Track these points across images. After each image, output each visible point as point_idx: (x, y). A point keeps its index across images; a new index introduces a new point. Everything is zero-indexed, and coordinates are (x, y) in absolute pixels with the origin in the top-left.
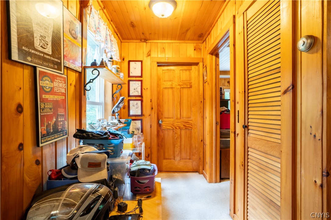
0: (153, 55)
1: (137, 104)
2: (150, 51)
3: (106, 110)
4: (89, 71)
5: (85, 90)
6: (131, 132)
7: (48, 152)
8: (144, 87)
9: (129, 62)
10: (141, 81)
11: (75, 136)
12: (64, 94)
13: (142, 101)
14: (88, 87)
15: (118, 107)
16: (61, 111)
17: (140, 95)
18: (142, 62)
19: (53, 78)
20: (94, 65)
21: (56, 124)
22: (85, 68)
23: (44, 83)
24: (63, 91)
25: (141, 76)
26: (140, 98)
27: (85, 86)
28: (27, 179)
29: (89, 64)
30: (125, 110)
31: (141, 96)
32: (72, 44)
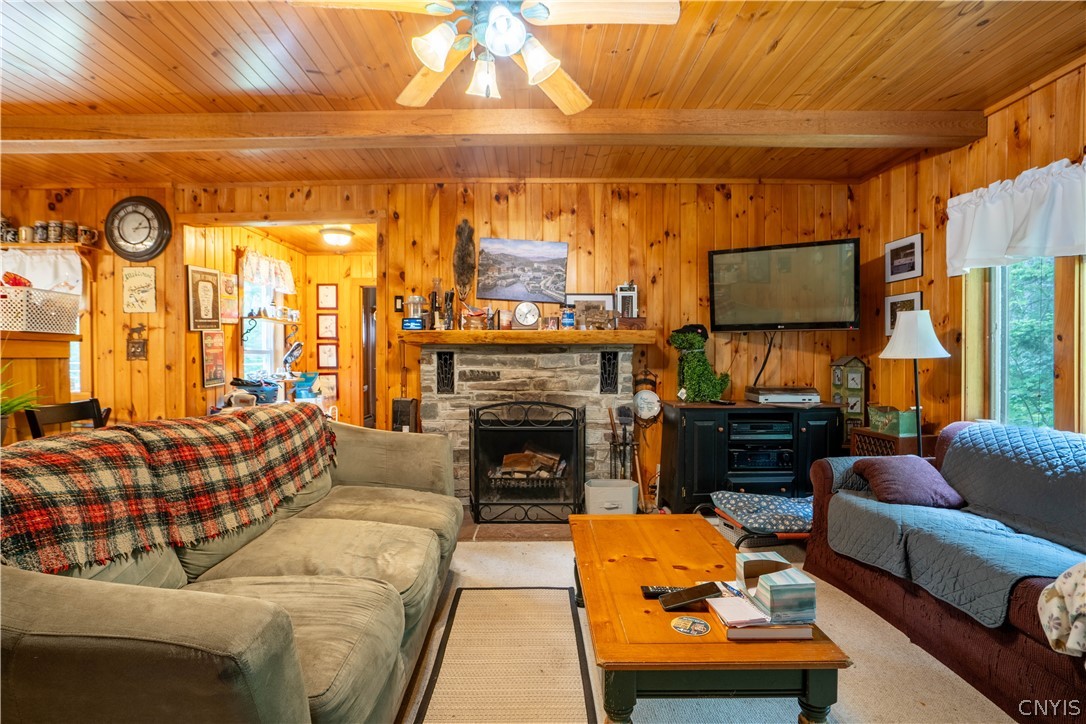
0: (355, 274)
1: (330, 350)
2: (349, 269)
3: (276, 360)
4: (246, 322)
5: (242, 340)
6: (315, 391)
7: (210, 394)
8: (340, 324)
9: (318, 285)
10: (337, 315)
11: (232, 384)
12: (222, 348)
13: (337, 346)
14: (245, 338)
15: (291, 355)
16: (219, 362)
17: (334, 336)
18: (336, 285)
19: (213, 336)
20: (251, 315)
21: (215, 373)
22: (241, 319)
23: (207, 341)
24: (221, 345)
25: (337, 308)
26: (336, 341)
27: (242, 336)
28: (198, 409)
29: (246, 315)
30: (312, 360)
31: (337, 339)
32: (228, 300)
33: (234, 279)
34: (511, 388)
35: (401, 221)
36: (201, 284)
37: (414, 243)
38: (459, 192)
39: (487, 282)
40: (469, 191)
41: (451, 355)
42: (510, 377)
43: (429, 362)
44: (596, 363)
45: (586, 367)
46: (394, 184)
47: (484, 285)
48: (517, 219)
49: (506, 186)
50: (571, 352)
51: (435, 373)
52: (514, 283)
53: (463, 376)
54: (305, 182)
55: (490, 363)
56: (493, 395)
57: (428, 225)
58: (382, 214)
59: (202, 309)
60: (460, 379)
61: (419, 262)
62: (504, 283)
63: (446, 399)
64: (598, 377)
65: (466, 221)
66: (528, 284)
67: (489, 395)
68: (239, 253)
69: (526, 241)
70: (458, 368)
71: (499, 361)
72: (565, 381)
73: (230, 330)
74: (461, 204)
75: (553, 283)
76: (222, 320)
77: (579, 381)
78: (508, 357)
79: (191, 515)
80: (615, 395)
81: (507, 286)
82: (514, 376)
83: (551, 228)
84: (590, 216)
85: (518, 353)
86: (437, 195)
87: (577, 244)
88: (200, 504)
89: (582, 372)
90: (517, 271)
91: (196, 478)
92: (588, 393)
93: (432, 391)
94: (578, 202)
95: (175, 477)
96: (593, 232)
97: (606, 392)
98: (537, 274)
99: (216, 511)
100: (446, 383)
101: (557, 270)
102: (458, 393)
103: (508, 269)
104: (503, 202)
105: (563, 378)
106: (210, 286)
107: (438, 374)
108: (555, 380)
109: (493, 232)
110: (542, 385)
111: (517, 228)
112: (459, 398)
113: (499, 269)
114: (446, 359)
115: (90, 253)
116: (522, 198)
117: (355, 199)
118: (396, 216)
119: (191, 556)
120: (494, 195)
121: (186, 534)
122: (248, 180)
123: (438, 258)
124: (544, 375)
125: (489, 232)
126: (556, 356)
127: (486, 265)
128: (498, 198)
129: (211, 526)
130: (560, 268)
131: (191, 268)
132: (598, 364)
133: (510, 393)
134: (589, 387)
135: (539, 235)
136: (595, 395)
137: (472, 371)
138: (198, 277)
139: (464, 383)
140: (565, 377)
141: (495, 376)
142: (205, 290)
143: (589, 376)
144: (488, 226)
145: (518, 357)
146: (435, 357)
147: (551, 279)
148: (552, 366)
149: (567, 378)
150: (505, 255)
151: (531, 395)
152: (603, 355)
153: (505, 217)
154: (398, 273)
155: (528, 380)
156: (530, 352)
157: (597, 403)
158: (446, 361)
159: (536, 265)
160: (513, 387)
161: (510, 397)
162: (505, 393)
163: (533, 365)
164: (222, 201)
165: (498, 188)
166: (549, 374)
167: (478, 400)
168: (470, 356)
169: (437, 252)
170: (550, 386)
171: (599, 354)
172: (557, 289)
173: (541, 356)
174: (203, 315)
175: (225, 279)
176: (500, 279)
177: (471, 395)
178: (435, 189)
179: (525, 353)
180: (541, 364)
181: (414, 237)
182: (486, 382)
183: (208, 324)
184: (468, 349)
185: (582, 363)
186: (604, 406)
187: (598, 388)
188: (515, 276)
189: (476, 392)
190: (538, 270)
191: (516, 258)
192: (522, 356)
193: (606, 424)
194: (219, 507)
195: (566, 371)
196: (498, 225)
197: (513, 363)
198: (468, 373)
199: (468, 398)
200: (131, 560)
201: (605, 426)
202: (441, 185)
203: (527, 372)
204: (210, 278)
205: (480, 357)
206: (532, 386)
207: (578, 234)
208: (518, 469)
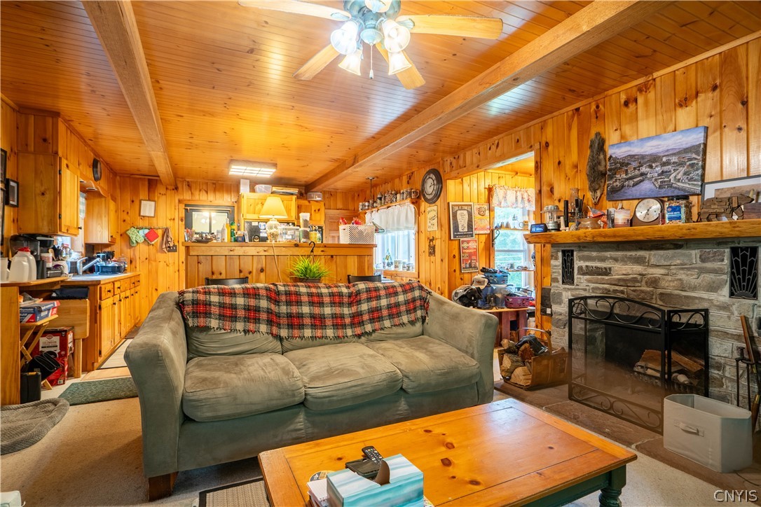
5: (493, 243)
7: (466, 276)
11: (481, 271)
12: (476, 249)
14: (495, 241)
16: (474, 257)
19: (468, 242)
21: (470, 264)
22: (492, 230)
23: (464, 245)
24: (475, 247)
27: (493, 241)
32: (481, 220)
33: (486, 207)
34: (621, 283)
35: (550, 148)
36: (459, 212)
37: (559, 163)
38: (592, 110)
39: (615, 184)
40: (601, 106)
41: (572, 252)
42: (621, 273)
43: (556, 259)
44: (723, 260)
45: (709, 265)
46: (545, 121)
47: (613, 188)
48: (647, 117)
49: (635, 89)
50: (688, 248)
51: (561, 267)
52: (641, 181)
53: (582, 272)
54: (495, 138)
55: (603, 260)
56: (606, 289)
57: (569, 146)
58: (537, 146)
59: (460, 226)
60: (579, 273)
61: (563, 176)
62: (631, 183)
63: (569, 289)
64: (726, 277)
65: (598, 134)
66: (656, 180)
67: (603, 289)
68: (490, 190)
69: (657, 136)
70: (578, 264)
71: (611, 258)
72: (680, 280)
73: (483, 239)
74: (594, 120)
75: (685, 174)
76: (475, 232)
77: (699, 280)
78: (619, 254)
79: (288, 325)
80: (752, 302)
81: (634, 185)
82: (624, 272)
83: (684, 116)
84: (740, 85)
85: (629, 250)
86: (576, 118)
87: (721, 123)
88: (295, 322)
89: (702, 271)
90: (644, 169)
91: (294, 309)
92: (713, 296)
93: (558, 282)
94: (721, 75)
95: (285, 307)
96: (745, 103)
97: (740, 296)
98: (665, 168)
99: (301, 326)
100: (568, 276)
101: (690, 159)
102: (577, 285)
103: (635, 169)
104: (632, 107)
105: (679, 277)
106: (465, 212)
107: (563, 267)
108: (669, 278)
109: (623, 137)
110: (654, 282)
111: (646, 126)
112: (578, 289)
113: (627, 170)
114: (568, 255)
115: (416, 202)
116: (651, 95)
117: (522, 141)
118: (547, 144)
119: (286, 343)
120: (623, 101)
121: (284, 333)
122: (470, 146)
123: (577, 171)
124: (657, 272)
125: (619, 138)
126: (670, 252)
127: (614, 169)
128: (626, 104)
129: (296, 332)
130: (694, 156)
131: (451, 204)
132: (727, 261)
133: (622, 288)
134: (713, 288)
135: (671, 127)
136: (722, 299)
137: (587, 266)
138: (456, 208)
139: (582, 277)
140: (682, 275)
141: (607, 272)
142: (462, 215)
143: (712, 276)
144: (618, 132)
145: (629, 253)
146: (560, 254)
147: (682, 170)
148: (665, 263)
149: (683, 277)
150: (632, 156)
151: (642, 291)
152: (734, 251)
153: (635, 118)
154: (549, 189)
155: (639, 277)
156: (641, 249)
157: (725, 307)
158: (568, 256)
159: (664, 159)
160: (623, 282)
161: (622, 292)
162: (617, 288)
163: (644, 262)
164: (461, 162)
165: (627, 94)
166: (662, 271)
167: (593, 292)
168: (586, 253)
169: (576, 167)
170: (663, 284)
171: (727, 251)
172: (691, 179)
173: (653, 252)
174: (460, 230)
175: (478, 207)
176: (628, 179)
177: (588, 288)
178: (574, 114)
179: (636, 250)
180: (653, 261)
181: (559, 158)
182: (600, 277)
183: (465, 235)
184: (584, 247)
185: (703, 261)
186: (736, 313)
187: (726, 290)
188: (642, 174)
189: (593, 285)
190: (667, 163)
191: (643, 157)
192: (633, 253)
193: (740, 336)
194: (303, 325)
195: (682, 269)
196: (627, 129)
197: (624, 260)
198: (584, 268)
199: (585, 290)
200: (243, 333)
201: (738, 338)
202: (577, 110)
203: (638, 268)
204: (466, 208)
205: (594, 254)
206: (643, 283)
207: (721, 112)
208: (650, 365)
